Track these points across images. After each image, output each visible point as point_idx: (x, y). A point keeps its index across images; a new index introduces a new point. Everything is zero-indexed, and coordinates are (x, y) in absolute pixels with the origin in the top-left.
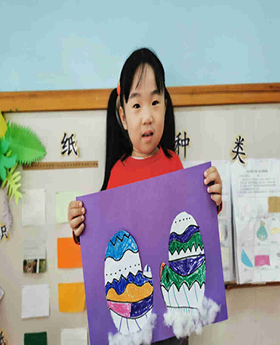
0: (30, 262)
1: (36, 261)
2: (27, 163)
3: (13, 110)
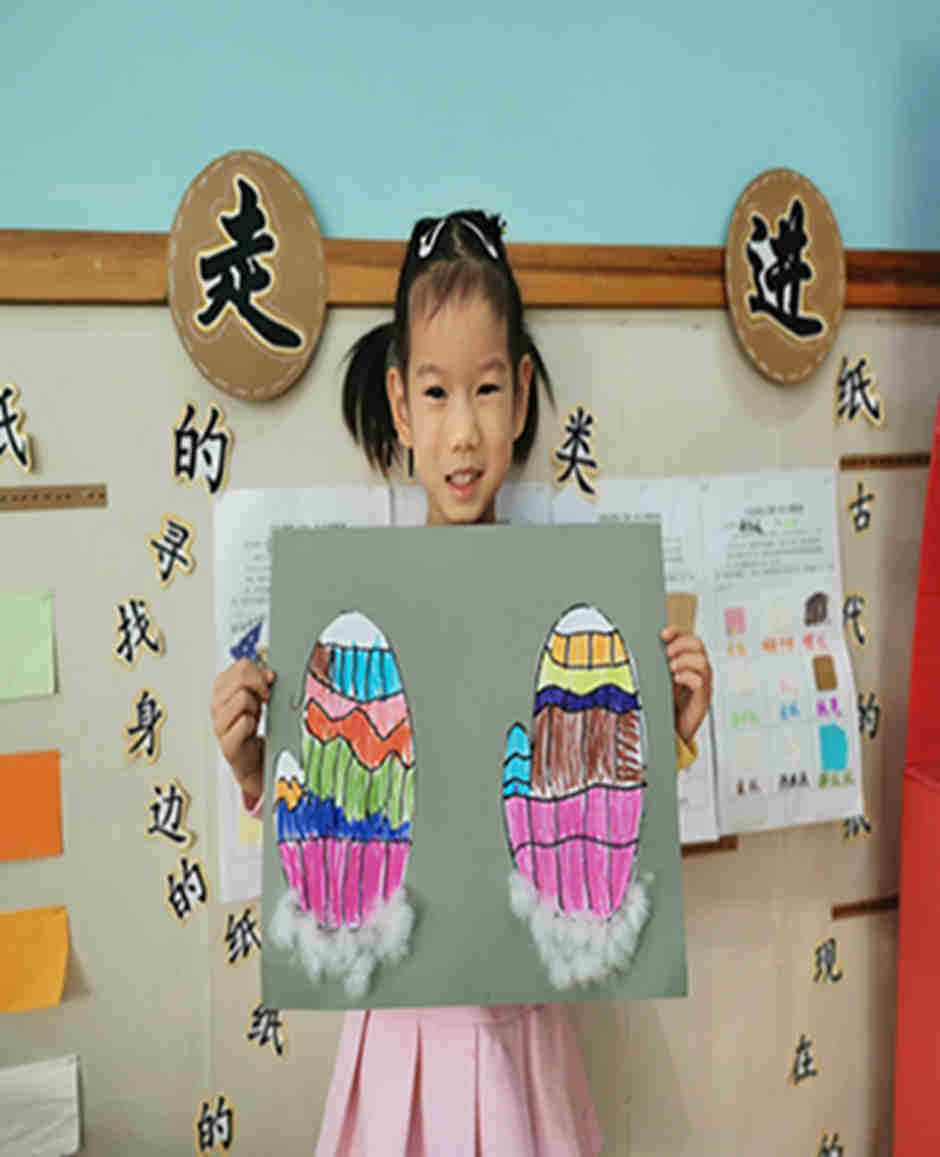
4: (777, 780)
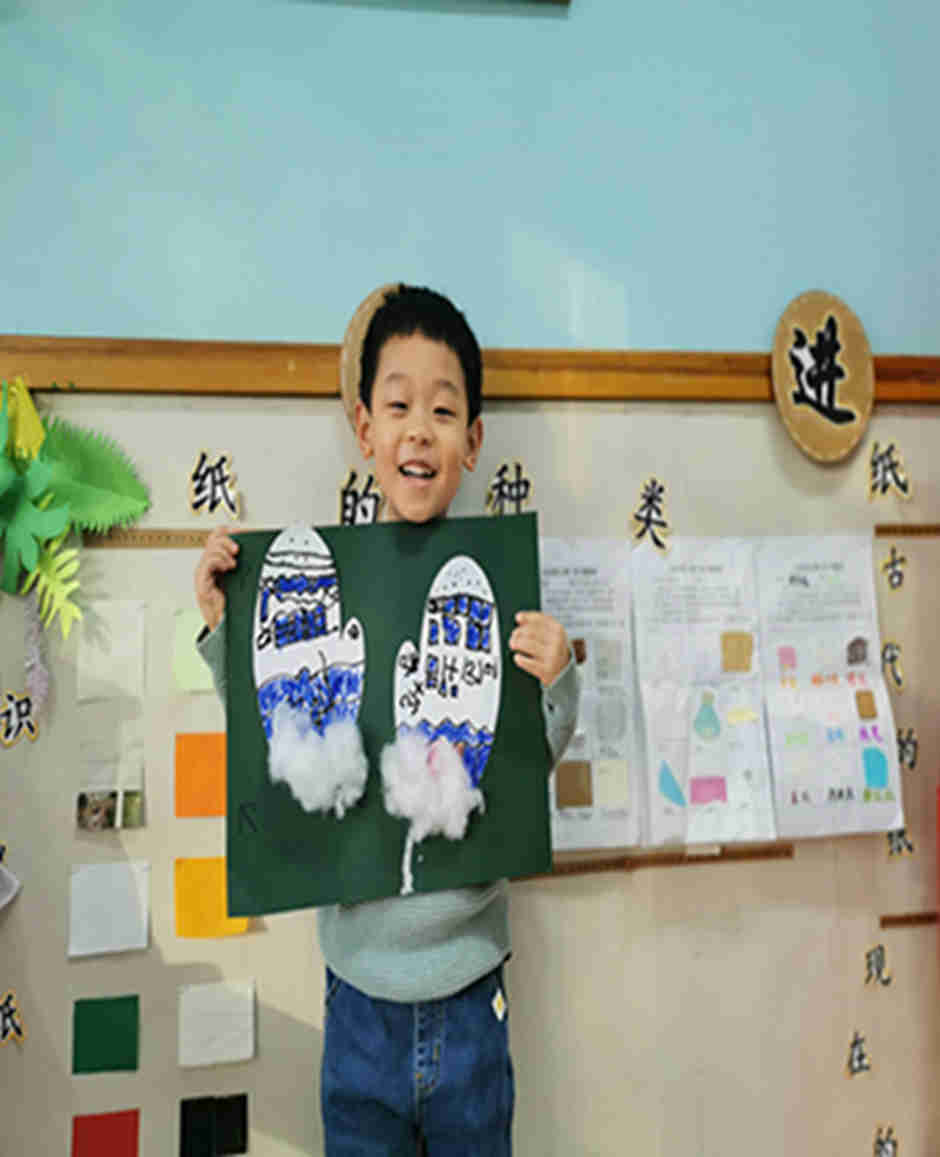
0: (97, 798)
1: (114, 795)
2: (95, 530)
3: (60, 385)
4: (826, 794)
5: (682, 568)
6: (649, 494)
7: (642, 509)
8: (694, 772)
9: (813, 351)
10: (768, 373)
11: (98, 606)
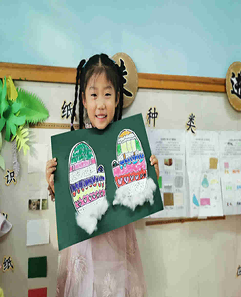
0: (34, 201)
1: (39, 200)
2: (33, 123)
3: (22, 79)
4: (236, 203)
5: (199, 139)
6: (191, 118)
7: (189, 122)
8: (201, 197)
9: (237, 79)
10: (225, 85)
11: (34, 146)
